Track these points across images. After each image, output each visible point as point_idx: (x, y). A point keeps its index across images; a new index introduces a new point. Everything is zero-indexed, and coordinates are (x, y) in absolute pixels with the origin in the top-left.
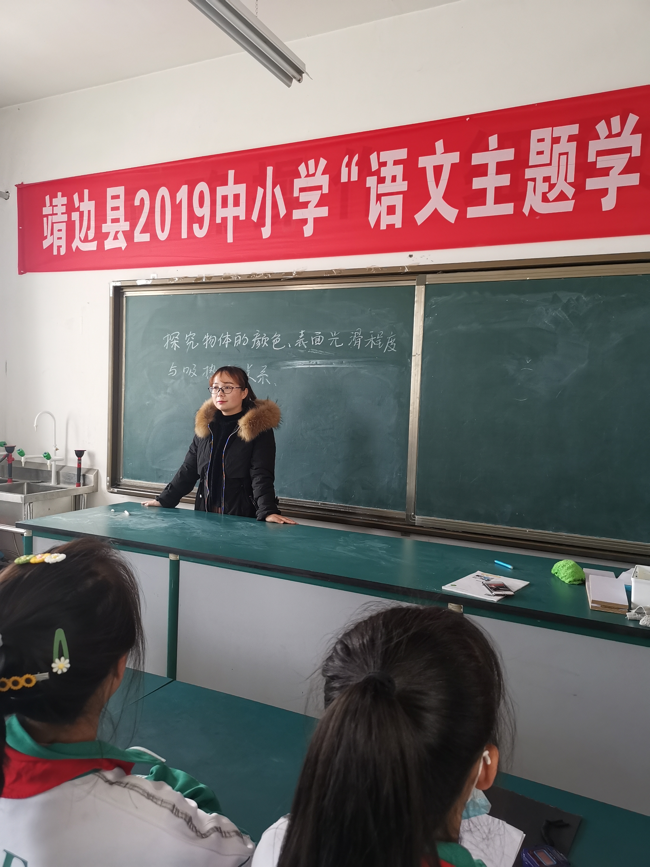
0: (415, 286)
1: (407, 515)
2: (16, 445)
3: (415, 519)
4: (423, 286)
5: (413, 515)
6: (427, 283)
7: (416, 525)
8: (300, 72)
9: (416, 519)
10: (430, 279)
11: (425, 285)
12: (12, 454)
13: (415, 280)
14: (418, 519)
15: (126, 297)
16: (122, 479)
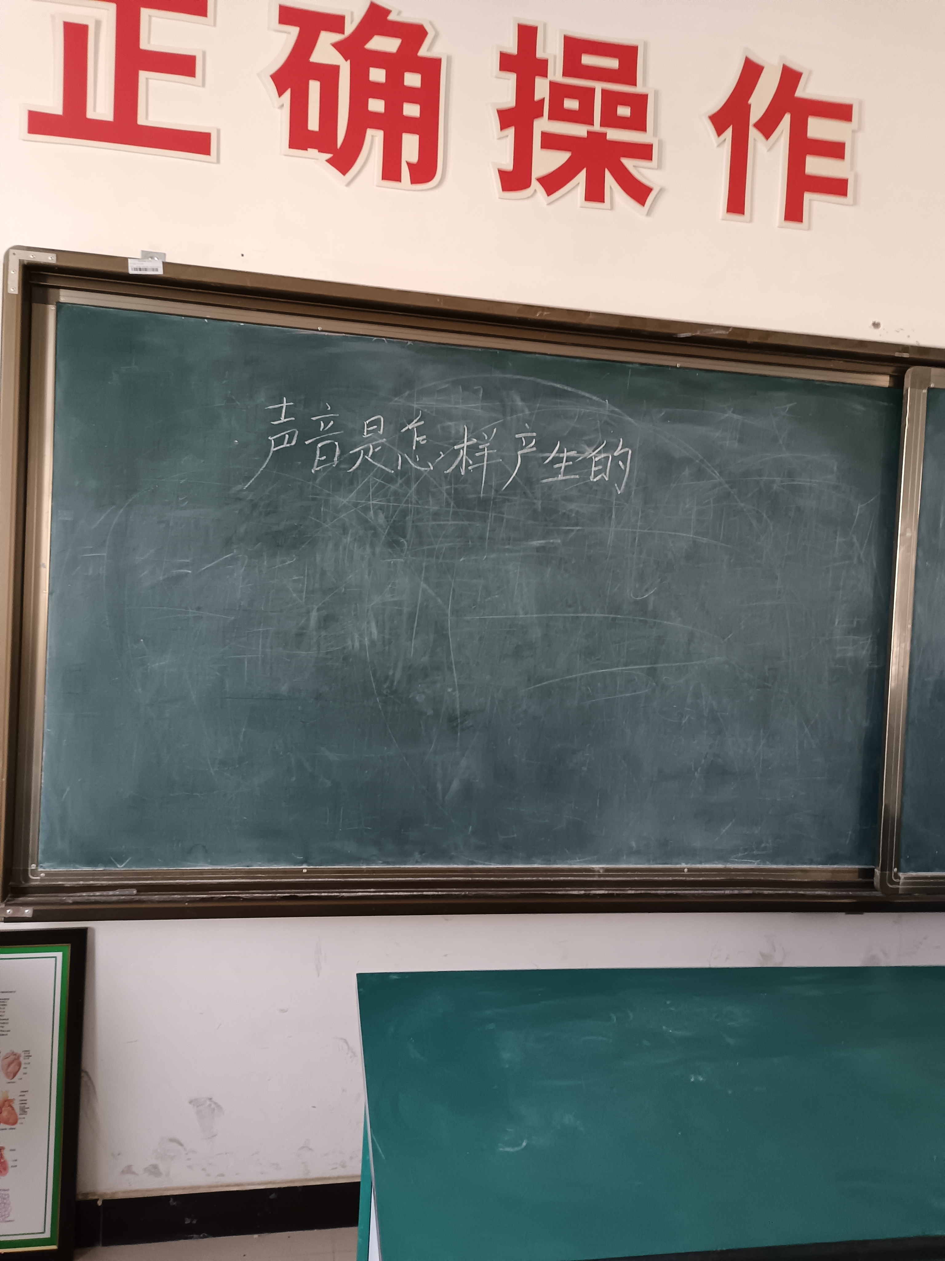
3: (899, 882)
9: (901, 881)
15: (60, 306)
16: (34, 872)
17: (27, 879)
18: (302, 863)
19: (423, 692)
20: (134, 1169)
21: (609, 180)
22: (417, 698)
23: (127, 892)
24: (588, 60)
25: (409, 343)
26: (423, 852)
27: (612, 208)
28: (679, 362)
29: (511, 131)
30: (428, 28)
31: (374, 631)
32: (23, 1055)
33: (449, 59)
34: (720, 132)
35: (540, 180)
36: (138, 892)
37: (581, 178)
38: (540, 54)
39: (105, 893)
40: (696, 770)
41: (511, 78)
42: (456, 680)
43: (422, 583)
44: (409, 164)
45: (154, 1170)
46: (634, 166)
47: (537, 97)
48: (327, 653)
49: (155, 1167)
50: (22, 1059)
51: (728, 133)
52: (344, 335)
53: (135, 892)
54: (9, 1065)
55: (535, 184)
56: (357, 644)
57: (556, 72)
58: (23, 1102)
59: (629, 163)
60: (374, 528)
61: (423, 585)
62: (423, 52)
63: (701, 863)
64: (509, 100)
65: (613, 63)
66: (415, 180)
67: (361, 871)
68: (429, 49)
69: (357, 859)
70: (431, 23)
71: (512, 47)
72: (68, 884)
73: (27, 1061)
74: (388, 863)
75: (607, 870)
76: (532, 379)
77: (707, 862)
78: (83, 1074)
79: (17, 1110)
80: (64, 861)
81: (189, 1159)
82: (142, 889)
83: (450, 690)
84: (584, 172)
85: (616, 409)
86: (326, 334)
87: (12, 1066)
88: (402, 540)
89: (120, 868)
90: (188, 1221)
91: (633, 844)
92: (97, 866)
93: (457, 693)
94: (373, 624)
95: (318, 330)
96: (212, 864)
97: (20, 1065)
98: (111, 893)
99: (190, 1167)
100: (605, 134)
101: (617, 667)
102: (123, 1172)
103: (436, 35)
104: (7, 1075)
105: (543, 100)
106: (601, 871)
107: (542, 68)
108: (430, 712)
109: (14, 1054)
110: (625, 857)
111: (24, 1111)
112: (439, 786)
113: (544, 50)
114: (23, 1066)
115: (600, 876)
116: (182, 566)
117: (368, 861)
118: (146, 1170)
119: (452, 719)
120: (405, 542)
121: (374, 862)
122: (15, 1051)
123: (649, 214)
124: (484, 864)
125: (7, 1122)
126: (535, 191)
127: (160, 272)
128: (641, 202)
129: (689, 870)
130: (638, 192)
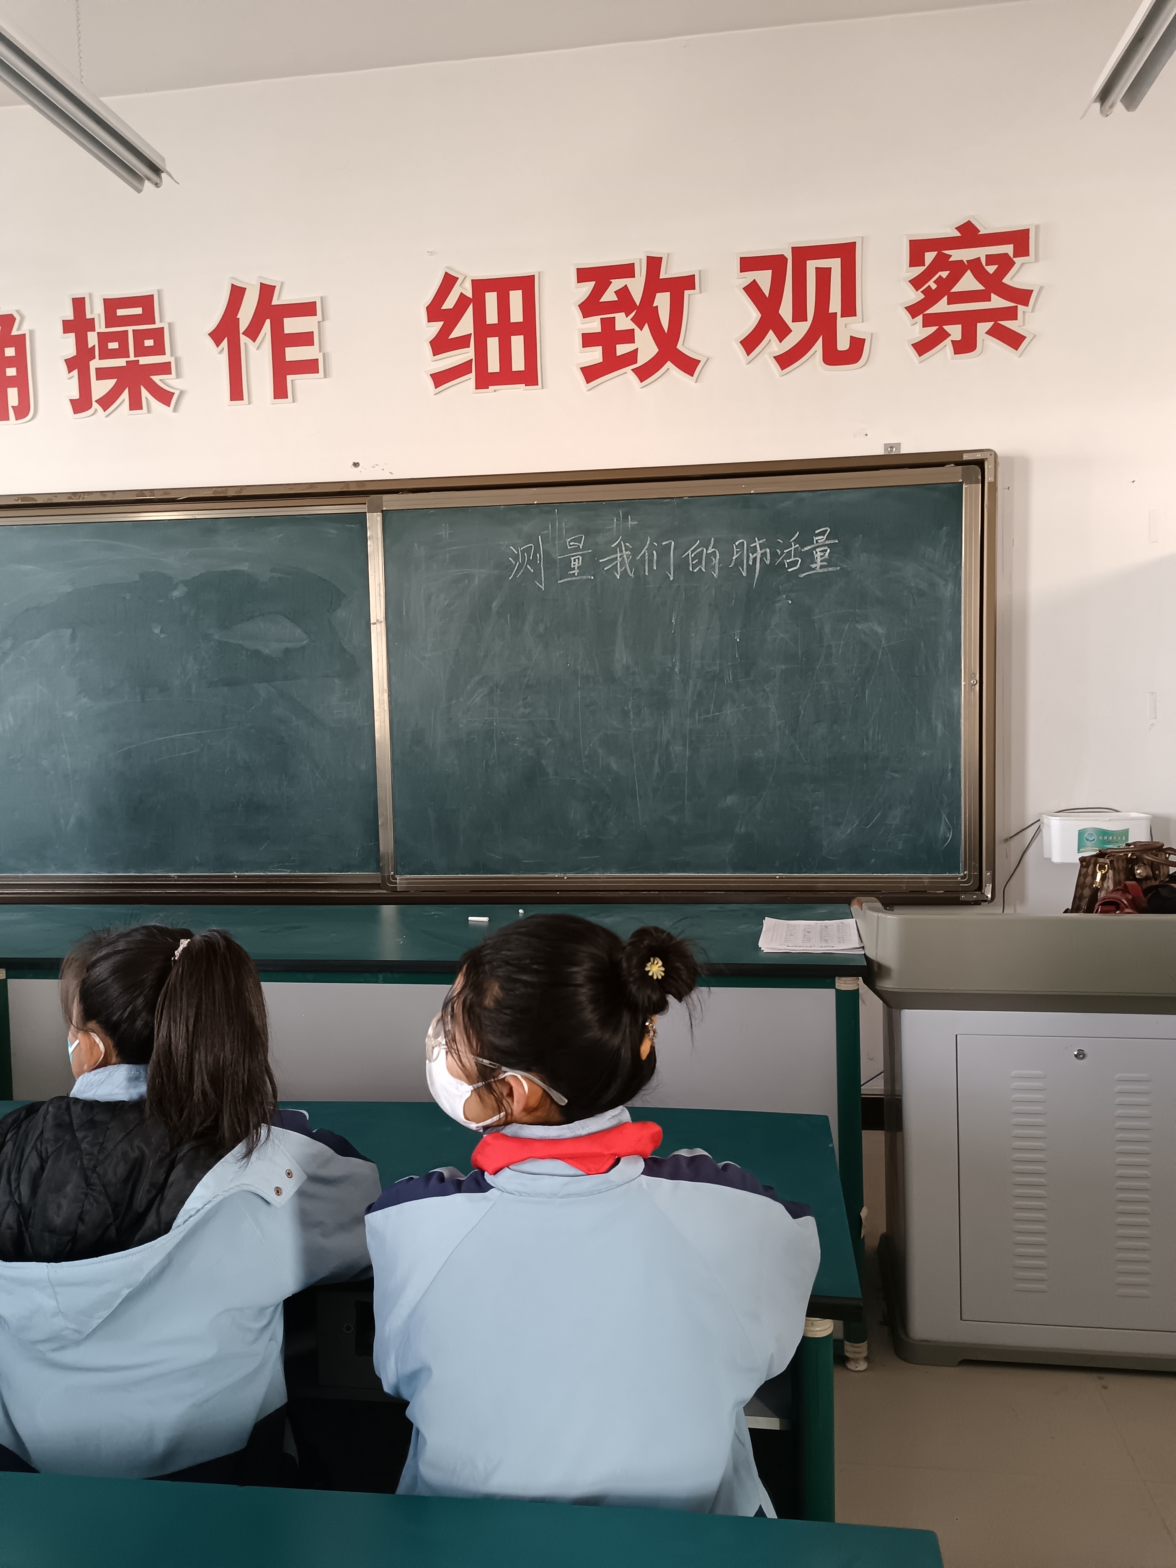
0: (366, 513)
1: (383, 877)
3: (396, 882)
4: (378, 514)
5: (392, 876)
6: (384, 509)
7: (398, 890)
8: (157, 170)
9: (398, 881)
10: (390, 502)
11: (382, 511)
13: (365, 504)
14: (402, 881)
21: (145, 393)
24: (121, 312)
27: (149, 411)
29: (75, 372)
30: (16, 315)
31: (11, 719)
33: (32, 332)
34: (218, 344)
35: (97, 401)
37: (125, 395)
38: (89, 316)
40: (238, 806)
41: (72, 337)
42: (66, 749)
43: (39, 685)
44: (13, 408)
46: (160, 380)
47: (90, 346)
51: (225, 343)
55: (95, 405)
57: (101, 326)
59: (156, 379)
61: (39, 687)
62: (14, 332)
63: (247, 872)
64: (71, 350)
65: (138, 311)
66: (18, 417)
67: (18, 877)
68: (18, 330)
69: (15, 870)
70: (18, 311)
71: (70, 315)
74: (35, 873)
75: (179, 877)
77: (251, 872)
83: (63, 756)
84: (127, 391)
91: (198, 859)
93: (68, 758)
100: (138, 361)
101: (175, 734)
103: (22, 318)
105: (94, 346)
106: (176, 877)
107: (90, 325)
110: (192, 868)
112: (62, 821)
113: (92, 312)
115: (175, 881)
121: (26, 872)
123: (175, 410)
124: (97, 873)
126: (96, 409)
128: (168, 404)
129: (239, 876)
130: (164, 397)
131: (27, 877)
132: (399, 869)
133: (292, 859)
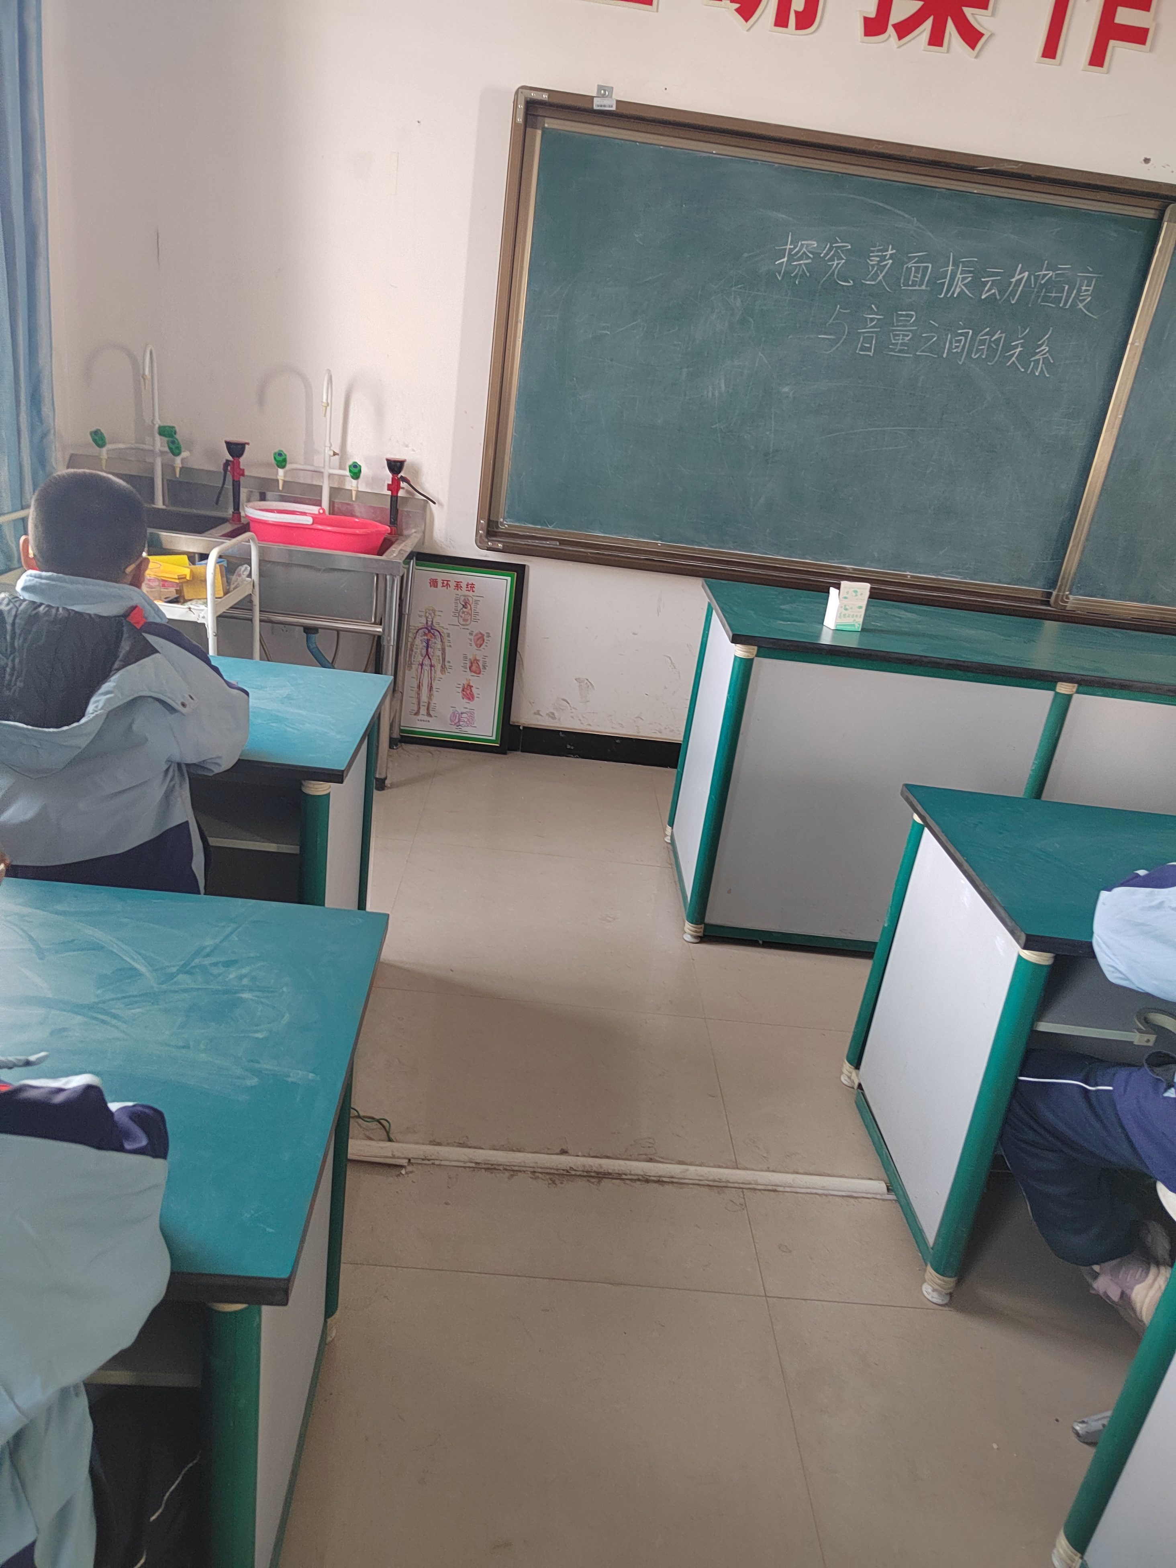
2: (247, 441)
3: (1067, 601)
4: (1174, 225)
7: (1066, 609)
9: (1070, 601)
12: (242, 459)
14: (1074, 601)
15: (544, 130)
16: (502, 524)
17: (497, 527)
18: (658, 540)
19: (750, 433)
20: (541, 713)
21: (950, 27)
22: (745, 437)
23: (554, 542)
25: (776, 165)
26: (735, 542)
27: (948, 52)
28: (976, 189)
31: (723, 386)
32: (486, 635)
35: (894, 26)
36: (560, 544)
37: (928, 24)
39: (541, 542)
40: (930, 507)
42: (773, 425)
43: (760, 353)
44: (796, 13)
45: (552, 716)
46: (972, 14)
48: (690, 399)
49: (553, 714)
50: (485, 638)
52: (730, 157)
53: (558, 543)
54: (478, 639)
55: (890, 29)
56: (710, 394)
58: (485, 662)
59: (969, 11)
60: (733, 309)
61: (760, 354)
63: (921, 573)
66: (798, 27)
67: (695, 549)
69: (693, 542)
72: (521, 533)
73: (488, 639)
76: (862, 198)
77: (925, 574)
78: (518, 653)
79: (481, 667)
80: (518, 521)
81: (572, 713)
82: (562, 542)
83: (768, 433)
84: (931, 19)
85: (921, 226)
86: (718, 156)
87: (480, 640)
88: (751, 320)
89: (550, 527)
90: (569, 747)
91: (878, 554)
92: (537, 525)
93: (772, 436)
94: (723, 381)
95: (712, 153)
96: (604, 533)
97: (484, 640)
98: (544, 542)
99: (572, 717)
101: (888, 427)
102: (535, 713)
104: (477, 645)
108: (753, 448)
109: (481, 633)
110: (871, 562)
111: (484, 667)
112: (752, 499)
114: (485, 641)
116: (604, 328)
117: (699, 544)
118: (547, 714)
119: (766, 454)
120: (752, 322)
121: (703, 545)
122: (482, 632)
123: (976, 57)
124: (773, 555)
125: (475, 672)
126: (890, 36)
127: (614, 108)
128: (973, 46)
129: (912, 577)
130: (972, 37)
131: (703, 550)
132: (1074, 590)
133: (967, 566)
